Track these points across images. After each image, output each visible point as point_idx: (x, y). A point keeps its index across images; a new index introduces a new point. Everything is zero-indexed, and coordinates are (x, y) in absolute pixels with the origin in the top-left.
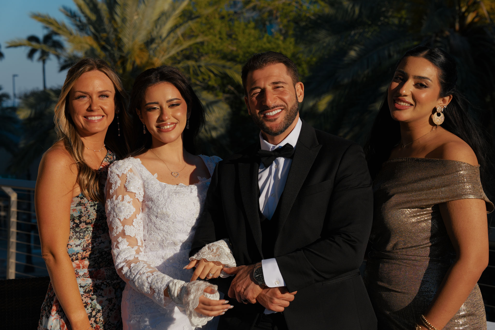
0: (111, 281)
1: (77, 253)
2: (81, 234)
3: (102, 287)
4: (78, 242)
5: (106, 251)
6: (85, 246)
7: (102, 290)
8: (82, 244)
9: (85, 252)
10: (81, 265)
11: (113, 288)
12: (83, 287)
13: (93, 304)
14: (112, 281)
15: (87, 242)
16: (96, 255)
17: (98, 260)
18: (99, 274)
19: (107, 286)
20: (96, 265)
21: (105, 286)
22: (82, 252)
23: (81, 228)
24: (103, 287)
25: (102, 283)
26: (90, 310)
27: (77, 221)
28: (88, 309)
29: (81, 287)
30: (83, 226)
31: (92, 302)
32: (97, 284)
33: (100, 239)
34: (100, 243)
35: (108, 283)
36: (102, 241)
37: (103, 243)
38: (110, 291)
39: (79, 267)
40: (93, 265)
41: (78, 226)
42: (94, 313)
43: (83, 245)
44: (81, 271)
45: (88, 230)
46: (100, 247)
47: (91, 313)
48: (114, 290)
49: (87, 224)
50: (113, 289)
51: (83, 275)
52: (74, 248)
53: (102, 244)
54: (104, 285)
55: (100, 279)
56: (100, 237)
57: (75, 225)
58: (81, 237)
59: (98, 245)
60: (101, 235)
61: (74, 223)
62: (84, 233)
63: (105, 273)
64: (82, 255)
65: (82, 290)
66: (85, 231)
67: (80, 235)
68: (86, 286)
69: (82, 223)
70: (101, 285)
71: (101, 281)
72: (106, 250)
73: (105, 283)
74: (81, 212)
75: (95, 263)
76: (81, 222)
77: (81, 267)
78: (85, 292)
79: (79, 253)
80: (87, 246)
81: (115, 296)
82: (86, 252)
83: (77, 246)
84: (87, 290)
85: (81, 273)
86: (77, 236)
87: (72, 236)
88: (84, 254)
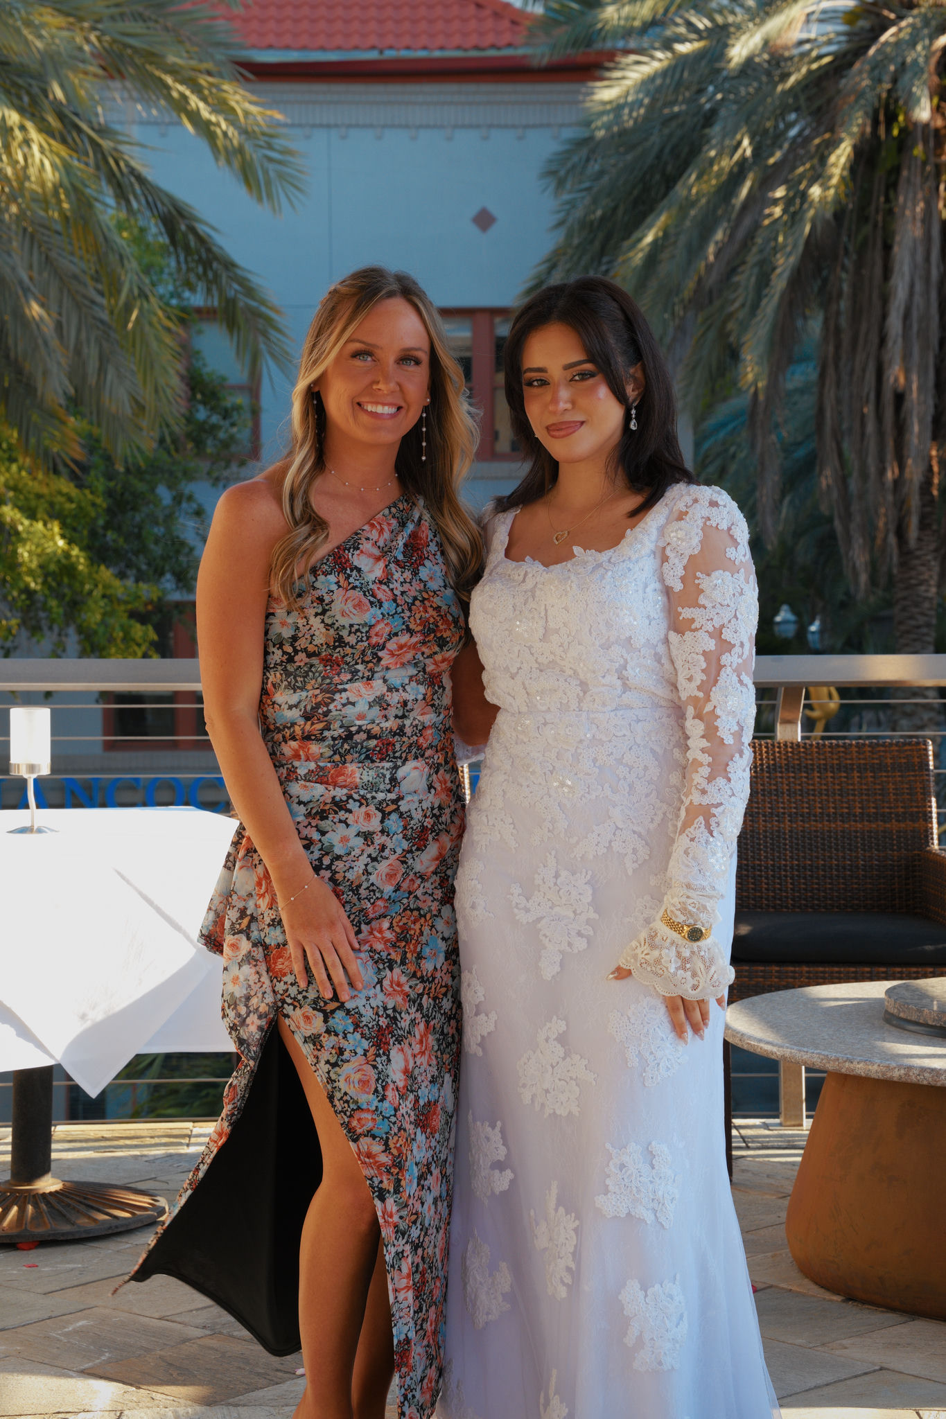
0: (370, 792)
1: (293, 724)
2: (299, 679)
3: (349, 806)
4: (294, 699)
5: (360, 727)
6: (309, 708)
7: (350, 811)
8: (302, 705)
9: (309, 723)
10: (301, 753)
11: (377, 809)
12: (305, 804)
13: (326, 844)
14: (374, 794)
15: (313, 700)
16: (336, 734)
17: (342, 746)
18: (343, 775)
19: (361, 804)
20: (337, 758)
21: (358, 804)
22: (302, 723)
23: (297, 664)
24: (351, 805)
25: (350, 797)
26: (317, 854)
27: (289, 649)
28: (312, 852)
29: (300, 803)
30: (301, 658)
31: (323, 838)
32: (337, 799)
33: (344, 695)
34: (344, 705)
35: (363, 797)
36: (351, 700)
37: (353, 704)
38: (368, 815)
39: (297, 756)
40: (330, 757)
41: (291, 660)
42: (326, 861)
43: (305, 707)
44: (302, 765)
45: (313, 669)
46: (343, 713)
47: (320, 860)
48: (379, 815)
49: (310, 655)
50: (377, 812)
51: (305, 775)
52: (286, 711)
53: (350, 706)
54: (355, 800)
55: (342, 787)
56: (345, 690)
57: (286, 657)
58: (299, 684)
59: (339, 708)
60: (347, 686)
61: (284, 653)
62: (304, 677)
63: (358, 775)
64: (303, 730)
65: (302, 810)
66: (307, 672)
67: (297, 681)
68: (311, 801)
69: (300, 653)
70: (347, 801)
71: (345, 791)
72: (358, 723)
73: (356, 796)
74: (298, 628)
75: (335, 754)
76: (296, 652)
77: (303, 757)
78: (308, 815)
79: (296, 724)
80: (312, 708)
81: (380, 829)
82: (313, 724)
83: (290, 707)
84: (314, 811)
85: (302, 771)
86: (290, 683)
87: (278, 681)
88: (308, 727)
